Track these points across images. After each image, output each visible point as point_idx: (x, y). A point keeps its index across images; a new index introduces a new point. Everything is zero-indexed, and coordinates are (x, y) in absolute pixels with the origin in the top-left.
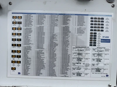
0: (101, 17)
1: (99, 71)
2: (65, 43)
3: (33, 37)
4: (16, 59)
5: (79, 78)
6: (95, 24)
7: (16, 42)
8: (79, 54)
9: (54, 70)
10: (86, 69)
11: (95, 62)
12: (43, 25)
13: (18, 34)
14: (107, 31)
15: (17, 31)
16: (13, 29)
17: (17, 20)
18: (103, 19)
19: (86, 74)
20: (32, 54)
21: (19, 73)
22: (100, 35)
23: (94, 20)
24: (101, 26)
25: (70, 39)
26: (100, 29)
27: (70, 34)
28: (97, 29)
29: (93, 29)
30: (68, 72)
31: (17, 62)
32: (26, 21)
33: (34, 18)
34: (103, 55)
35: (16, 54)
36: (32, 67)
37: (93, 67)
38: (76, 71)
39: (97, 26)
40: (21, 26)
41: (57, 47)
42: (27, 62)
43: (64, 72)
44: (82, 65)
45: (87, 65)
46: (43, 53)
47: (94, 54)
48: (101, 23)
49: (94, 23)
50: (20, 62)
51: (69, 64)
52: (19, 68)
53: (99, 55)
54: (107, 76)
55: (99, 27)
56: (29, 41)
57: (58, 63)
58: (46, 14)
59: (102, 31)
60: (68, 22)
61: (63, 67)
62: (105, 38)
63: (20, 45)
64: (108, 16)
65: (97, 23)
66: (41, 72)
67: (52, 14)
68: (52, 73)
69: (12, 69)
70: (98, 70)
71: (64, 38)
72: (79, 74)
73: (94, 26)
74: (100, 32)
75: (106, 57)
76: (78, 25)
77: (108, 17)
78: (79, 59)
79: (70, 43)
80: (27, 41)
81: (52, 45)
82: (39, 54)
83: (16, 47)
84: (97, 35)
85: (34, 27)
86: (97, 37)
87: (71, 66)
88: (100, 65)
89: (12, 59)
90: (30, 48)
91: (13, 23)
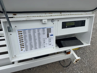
2: (39, 38)
3: (28, 38)
5: (45, 48)
6: (48, 31)
8: (44, 41)
11: (49, 42)
16: (19, 36)
20: (28, 44)
21: (24, 51)
22: (50, 34)
25: (41, 37)
27: (41, 35)
30: (41, 47)
32: (24, 33)
34: (51, 40)
36: (29, 48)
38: (44, 46)
40: (22, 35)
41: (37, 40)
45: (47, 43)
50: (24, 47)
52: (24, 49)
53: (50, 40)
57: (38, 45)
59: (51, 32)
60: (40, 31)
61: (39, 46)
63: (23, 42)
68: (36, 48)
69: (21, 50)
70: (50, 44)
71: (39, 36)
72: (45, 47)
74: (50, 33)
75: (52, 40)
77: (52, 28)
78: (44, 42)
79: (41, 38)
80: (26, 40)
81: (35, 40)
83: (22, 42)
84: (49, 34)
85: (27, 34)
86: (49, 35)
87: (42, 45)
88: (51, 43)
89: (21, 47)
90: (27, 42)
91: (19, 34)
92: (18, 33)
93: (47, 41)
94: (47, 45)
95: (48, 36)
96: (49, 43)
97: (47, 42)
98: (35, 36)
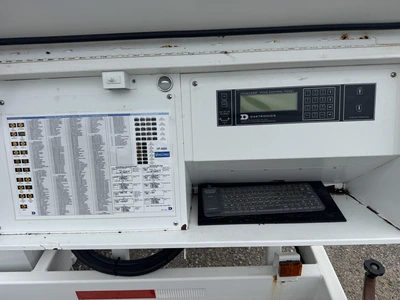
0: (151, 117)
1: (157, 202)
4: (26, 192)
7: (22, 166)
9: (86, 205)
10: (136, 200)
12: (58, 136)
14: (162, 139)
15: (19, 148)
17: (17, 130)
18: (154, 119)
19: (137, 208)
23: (140, 122)
24: (152, 131)
26: (152, 136)
28: (146, 137)
29: (141, 137)
31: (28, 196)
33: (44, 124)
35: (24, 184)
37: (147, 196)
39: (146, 132)
42: (43, 196)
43: (102, 207)
44: (129, 194)
46: (66, 180)
47: (146, 177)
48: (151, 127)
49: (140, 127)
51: (109, 195)
54: (170, 209)
55: (149, 134)
56: (41, 161)
58: (62, 117)
62: (160, 151)
64: (162, 114)
65: (146, 127)
66: (67, 209)
67: (71, 116)
73: (140, 132)
76: (115, 133)
82: (60, 181)
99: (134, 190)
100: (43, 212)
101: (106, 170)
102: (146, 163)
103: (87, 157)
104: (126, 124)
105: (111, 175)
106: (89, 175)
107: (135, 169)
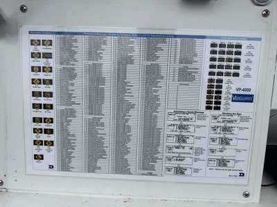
0: (235, 42)
1: (225, 165)
2: (151, 102)
4: (44, 137)
5: (180, 178)
6: (221, 60)
7: (42, 100)
8: (181, 127)
9: (126, 160)
10: (196, 160)
11: (217, 146)
12: (99, 61)
13: (45, 82)
14: (247, 76)
15: (42, 76)
16: (33, 69)
17: (41, 49)
18: (240, 46)
19: (196, 171)
20: (78, 127)
21: (51, 167)
22: (231, 85)
23: (218, 49)
24: (233, 64)
25: (161, 94)
26: (232, 71)
27: (162, 83)
28: (224, 71)
29: (216, 70)
30: (157, 166)
31: (46, 143)
32: (62, 50)
33: (81, 45)
34: (236, 131)
35: (43, 126)
36: (79, 155)
37: (213, 156)
38: (175, 163)
39: (225, 64)
40: (52, 62)
41: (132, 112)
42: (67, 144)
43: (148, 166)
44: (187, 150)
45: (199, 151)
46: (102, 125)
47: (214, 129)
48: (234, 57)
49: (217, 56)
50: (52, 143)
51: (160, 149)
52: (51, 156)
53: (225, 129)
54: (242, 175)
55: (228, 67)
56: (70, 96)
57: (135, 145)
58: (108, 34)
59: (236, 75)
60: (159, 53)
61: (145, 155)
62: (241, 92)
63: (51, 107)
65: (225, 56)
66: (99, 164)
67: (120, 35)
68: (121, 167)
71: (147, 91)
72: (180, 171)
73: (217, 63)
74: (232, 78)
75: (243, 134)
76: (181, 62)
77: (253, 43)
78: (182, 139)
79: (162, 102)
80: (68, 98)
81: (122, 108)
82: (93, 127)
83: (43, 110)
84: (224, 85)
85: (80, 65)
86: (224, 90)
87: (163, 153)
88: (228, 153)
89: (34, 136)
90: (72, 113)
91: (33, 55)
92: (32, 49)
93: (205, 132)
94: (196, 165)
95: (214, 101)
96: (218, 155)
97: (204, 144)
98: (122, 85)
99: (195, 146)
100: (65, 167)
101: (160, 114)
102: (218, 108)
103: (136, 95)
104: (198, 50)
105: (166, 123)
106: (135, 120)
107: (201, 116)
